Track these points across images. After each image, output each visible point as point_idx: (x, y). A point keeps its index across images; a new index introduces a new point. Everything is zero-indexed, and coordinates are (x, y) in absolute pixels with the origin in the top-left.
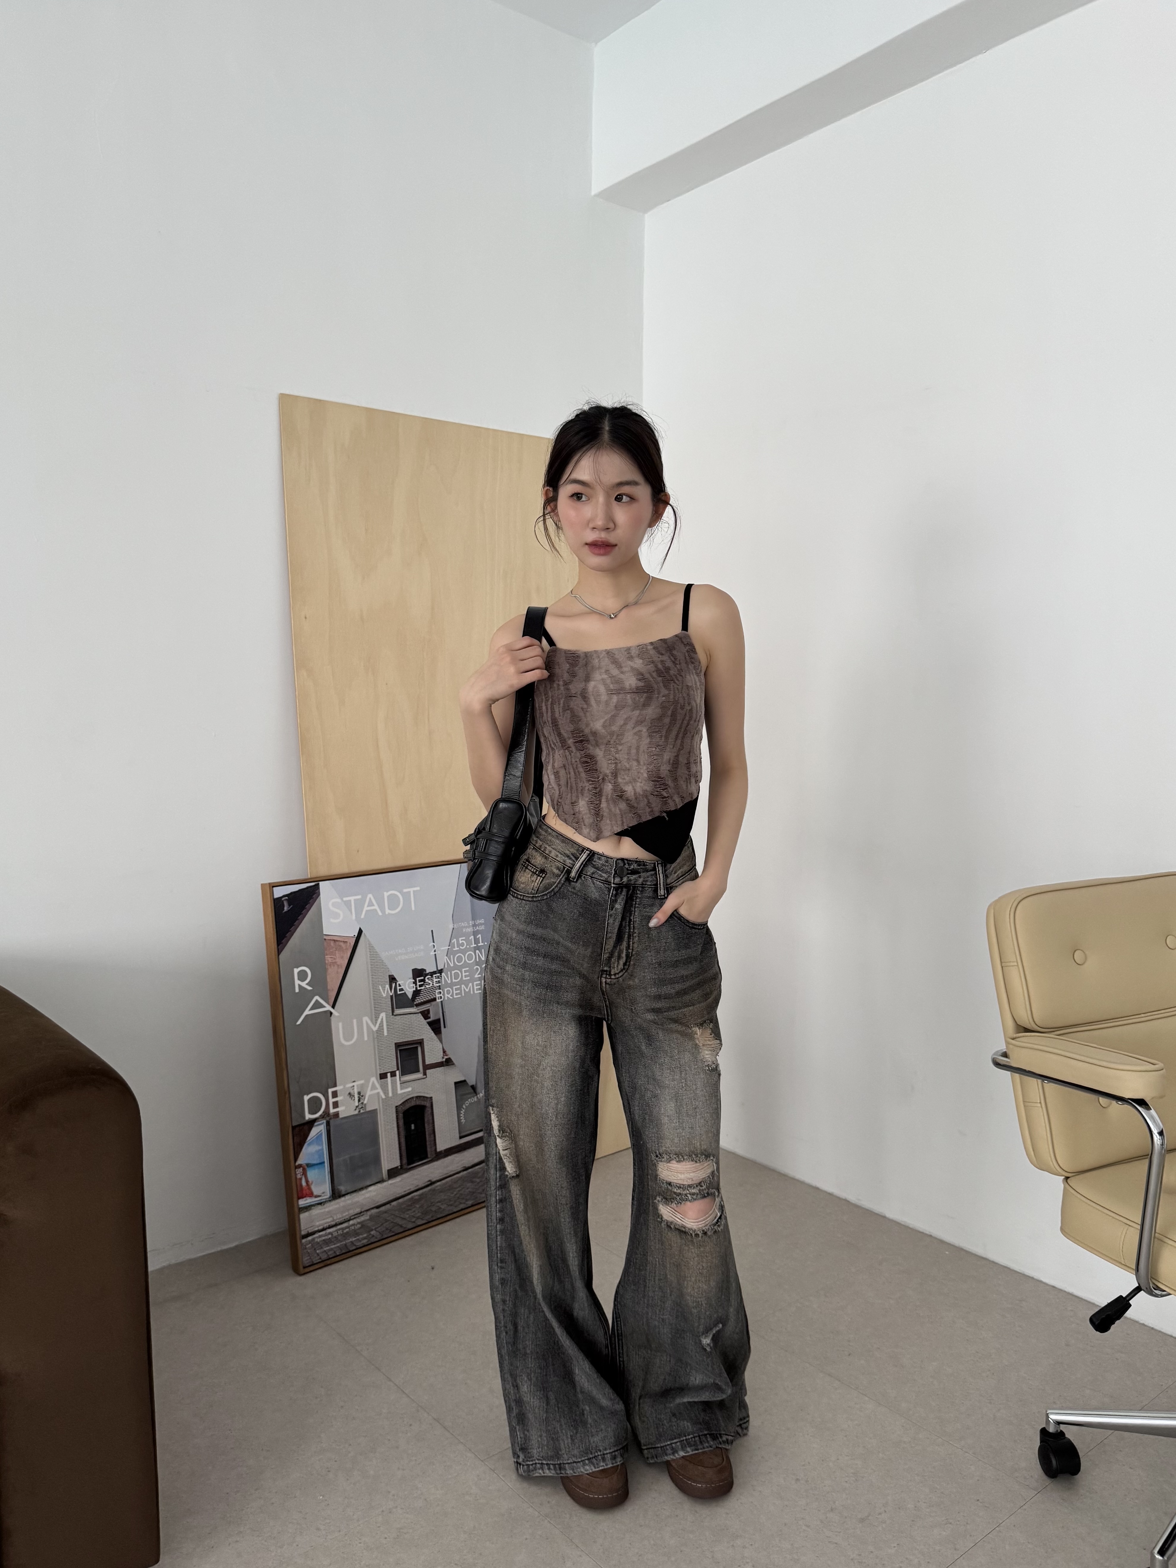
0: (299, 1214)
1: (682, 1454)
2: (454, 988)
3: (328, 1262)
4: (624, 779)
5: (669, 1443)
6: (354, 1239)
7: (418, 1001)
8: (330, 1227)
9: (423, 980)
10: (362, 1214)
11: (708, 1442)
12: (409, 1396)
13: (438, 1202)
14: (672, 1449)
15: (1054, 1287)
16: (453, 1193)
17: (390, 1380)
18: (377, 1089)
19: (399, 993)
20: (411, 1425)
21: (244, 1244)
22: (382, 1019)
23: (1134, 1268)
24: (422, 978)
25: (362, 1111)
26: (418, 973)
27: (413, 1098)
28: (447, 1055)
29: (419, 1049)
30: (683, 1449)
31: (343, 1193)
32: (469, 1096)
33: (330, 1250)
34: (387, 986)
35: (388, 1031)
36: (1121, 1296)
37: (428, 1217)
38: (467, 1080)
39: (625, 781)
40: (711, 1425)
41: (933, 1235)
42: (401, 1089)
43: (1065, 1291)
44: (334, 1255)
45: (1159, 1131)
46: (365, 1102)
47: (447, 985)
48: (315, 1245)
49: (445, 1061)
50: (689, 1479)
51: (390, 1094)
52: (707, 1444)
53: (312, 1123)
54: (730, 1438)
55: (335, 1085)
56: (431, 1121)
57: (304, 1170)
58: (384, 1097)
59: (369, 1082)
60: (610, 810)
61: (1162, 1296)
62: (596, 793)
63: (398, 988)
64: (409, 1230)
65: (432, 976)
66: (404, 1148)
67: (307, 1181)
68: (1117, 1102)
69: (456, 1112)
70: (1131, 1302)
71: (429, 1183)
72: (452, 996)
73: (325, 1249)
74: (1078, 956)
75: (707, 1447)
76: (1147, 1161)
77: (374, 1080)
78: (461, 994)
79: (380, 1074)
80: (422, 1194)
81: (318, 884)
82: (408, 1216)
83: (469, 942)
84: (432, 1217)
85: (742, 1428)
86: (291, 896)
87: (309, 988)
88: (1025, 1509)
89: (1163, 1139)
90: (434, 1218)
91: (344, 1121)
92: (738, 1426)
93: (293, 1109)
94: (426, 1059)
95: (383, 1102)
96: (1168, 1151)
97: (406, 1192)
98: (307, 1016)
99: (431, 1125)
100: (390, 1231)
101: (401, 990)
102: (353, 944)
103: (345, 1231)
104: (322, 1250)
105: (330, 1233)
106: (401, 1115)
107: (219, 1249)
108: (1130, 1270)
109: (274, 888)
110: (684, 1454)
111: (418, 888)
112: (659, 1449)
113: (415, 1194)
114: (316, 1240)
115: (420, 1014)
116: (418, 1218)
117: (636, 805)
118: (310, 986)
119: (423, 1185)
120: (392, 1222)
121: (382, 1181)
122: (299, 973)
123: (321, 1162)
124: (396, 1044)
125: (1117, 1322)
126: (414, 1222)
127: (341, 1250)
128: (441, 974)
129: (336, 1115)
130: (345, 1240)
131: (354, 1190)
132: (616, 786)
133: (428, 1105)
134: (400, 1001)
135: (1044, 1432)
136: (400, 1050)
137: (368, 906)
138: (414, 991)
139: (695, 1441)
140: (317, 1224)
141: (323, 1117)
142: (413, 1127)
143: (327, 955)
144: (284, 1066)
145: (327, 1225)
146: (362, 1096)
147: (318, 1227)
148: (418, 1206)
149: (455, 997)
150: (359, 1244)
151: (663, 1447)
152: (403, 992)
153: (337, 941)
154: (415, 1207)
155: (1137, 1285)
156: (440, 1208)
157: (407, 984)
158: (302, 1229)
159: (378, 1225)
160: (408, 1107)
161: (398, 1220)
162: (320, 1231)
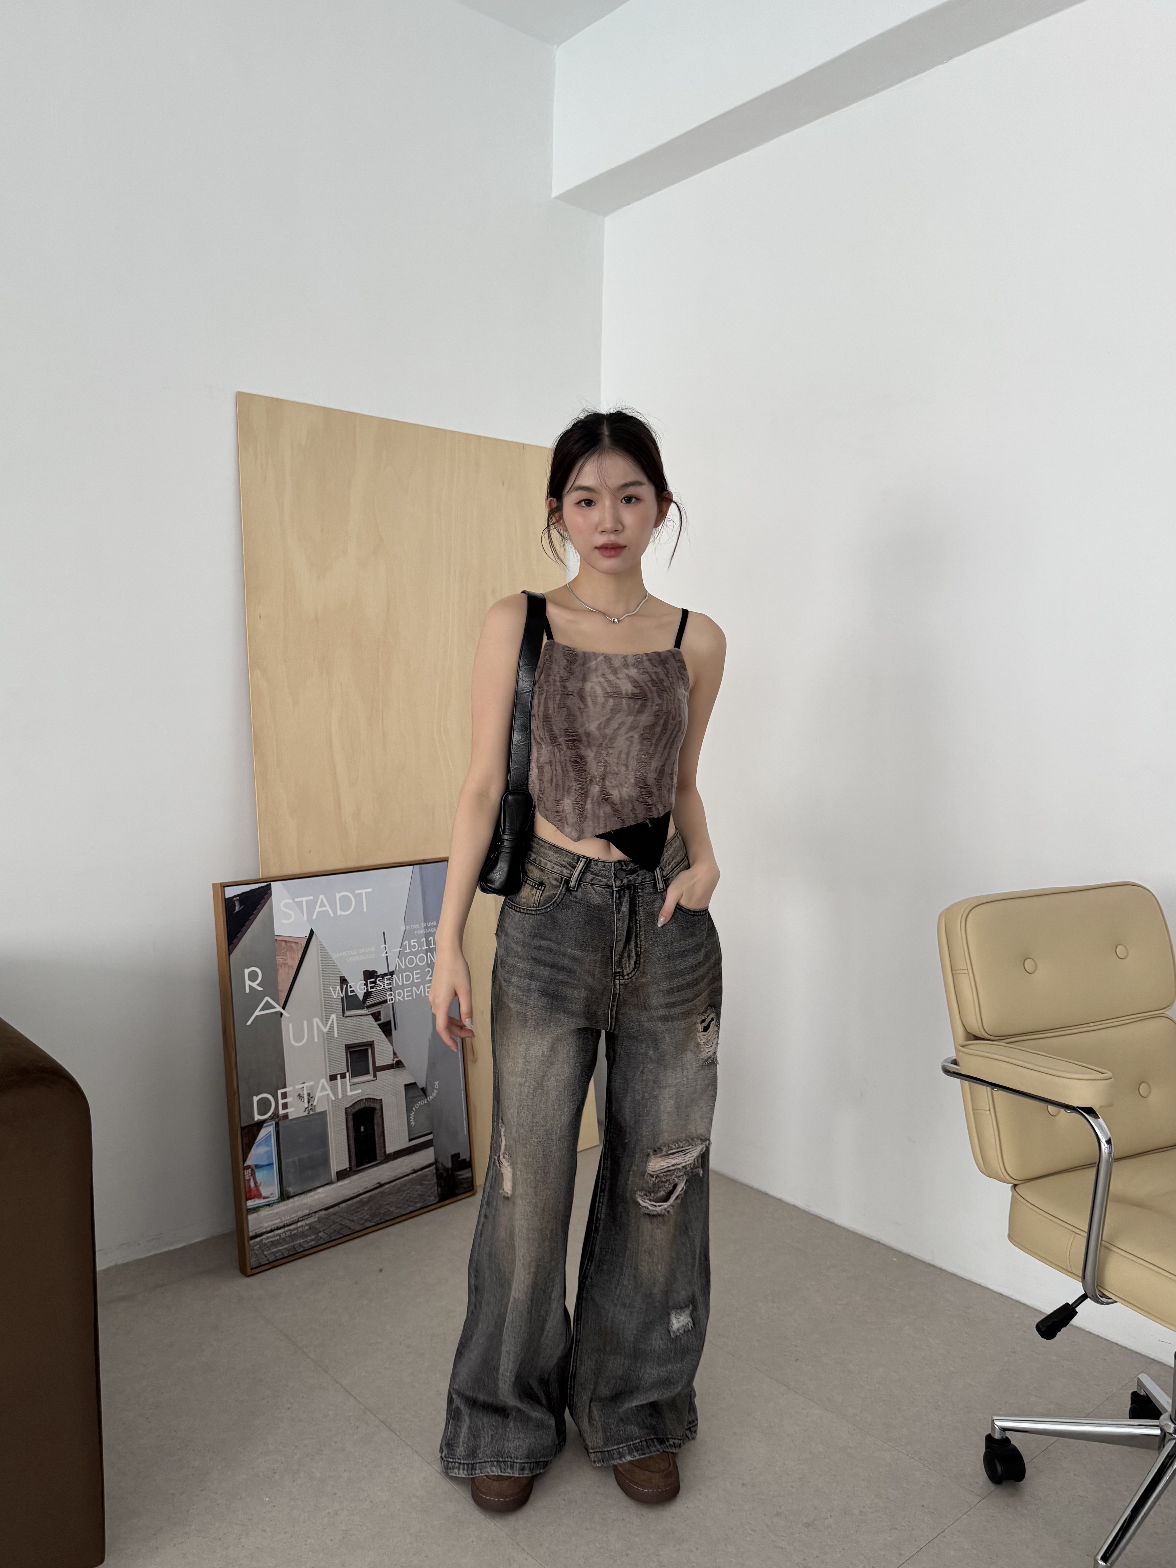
0: (247, 1215)
1: (629, 1458)
2: (405, 990)
3: (276, 1264)
4: (611, 782)
5: (616, 1447)
6: (302, 1241)
7: (369, 1002)
8: (278, 1229)
9: (375, 982)
10: (310, 1216)
11: (655, 1446)
12: (355, 1398)
13: (387, 1204)
14: (619, 1453)
15: (1001, 1294)
16: (402, 1196)
17: (337, 1382)
18: (327, 1090)
19: (350, 994)
20: (358, 1427)
21: (191, 1245)
22: (333, 1021)
23: (1081, 1276)
24: (373, 980)
25: (311, 1113)
26: (370, 975)
27: (362, 1100)
28: (397, 1057)
29: (370, 1051)
30: (630, 1453)
31: (292, 1194)
32: (419, 1099)
33: (276, 1252)
34: (338, 988)
35: (338, 1033)
36: (1067, 1304)
37: (377, 1219)
38: (417, 1083)
39: (612, 785)
40: (658, 1429)
41: (881, 1242)
42: (351, 1091)
43: (1012, 1299)
44: (281, 1257)
45: (1106, 1139)
46: (315, 1104)
47: (398, 987)
48: (263, 1247)
49: (396, 1063)
50: (636, 1484)
51: (340, 1096)
52: (654, 1449)
53: (260, 1124)
54: (677, 1441)
55: (285, 1087)
56: (381, 1123)
57: (253, 1171)
58: (333, 1099)
59: (319, 1083)
60: (594, 812)
61: (1108, 1303)
62: (582, 794)
63: (349, 989)
64: (358, 1232)
65: (383, 978)
66: (353, 1150)
67: (255, 1183)
68: (1065, 1110)
69: (405, 1114)
70: (1077, 1309)
71: (378, 1185)
72: (403, 998)
73: (273, 1250)
74: (1029, 964)
75: (655, 1451)
76: (1094, 1170)
77: (324, 1082)
78: (413, 997)
79: (330, 1076)
80: (370, 1196)
81: (270, 884)
82: (356, 1218)
83: (420, 945)
84: (381, 1219)
85: (691, 1432)
86: (243, 897)
87: (260, 989)
88: (969, 1515)
89: (1111, 1148)
90: (383, 1221)
91: (295, 1122)
92: (686, 1429)
93: (241, 1108)
94: (376, 1061)
95: (332, 1104)
96: (1115, 1159)
97: (355, 1194)
98: (257, 1016)
99: (381, 1127)
100: (339, 1232)
101: (352, 991)
102: (304, 945)
103: (293, 1233)
104: (270, 1251)
105: (277, 1235)
106: (351, 1117)
107: (166, 1250)
108: (1077, 1277)
109: (226, 888)
110: (631, 1459)
111: (370, 890)
112: (606, 1453)
113: (364, 1196)
114: (264, 1242)
115: (371, 1016)
116: (366, 1220)
117: (620, 809)
118: (260, 986)
119: (373, 1187)
120: (341, 1224)
121: (331, 1183)
122: (249, 973)
123: (271, 1162)
124: (346, 1045)
125: (1063, 1329)
126: (363, 1224)
127: (289, 1252)
128: (392, 976)
129: (286, 1116)
130: (293, 1241)
131: (302, 1191)
132: (603, 788)
133: (377, 1106)
134: (350, 1002)
135: (989, 1438)
136: (350, 1052)
137: (320, 907)
138: (365, 993)
139: (642, 1446)
140: (265, 1225)
141: (272, 1119)
142: (362, 1129)
143: (278, 956)
144: (234, 1066)
145: (276, 1226)
147: (265, 1229)
148: (366, 1208)
149: (406, 999)
150: (306, 1246)
151: (610, 1451)
152: (354, 994)
153: (289, 941)
154: (363, 1210)
155: (1084, 1292)
156: (389, 1210)
157: (358, 986)
158: (250, 1230)
159: (327, 1227)
160: (358, 1109)
161: (346, 1222)
162: (268, 1232)
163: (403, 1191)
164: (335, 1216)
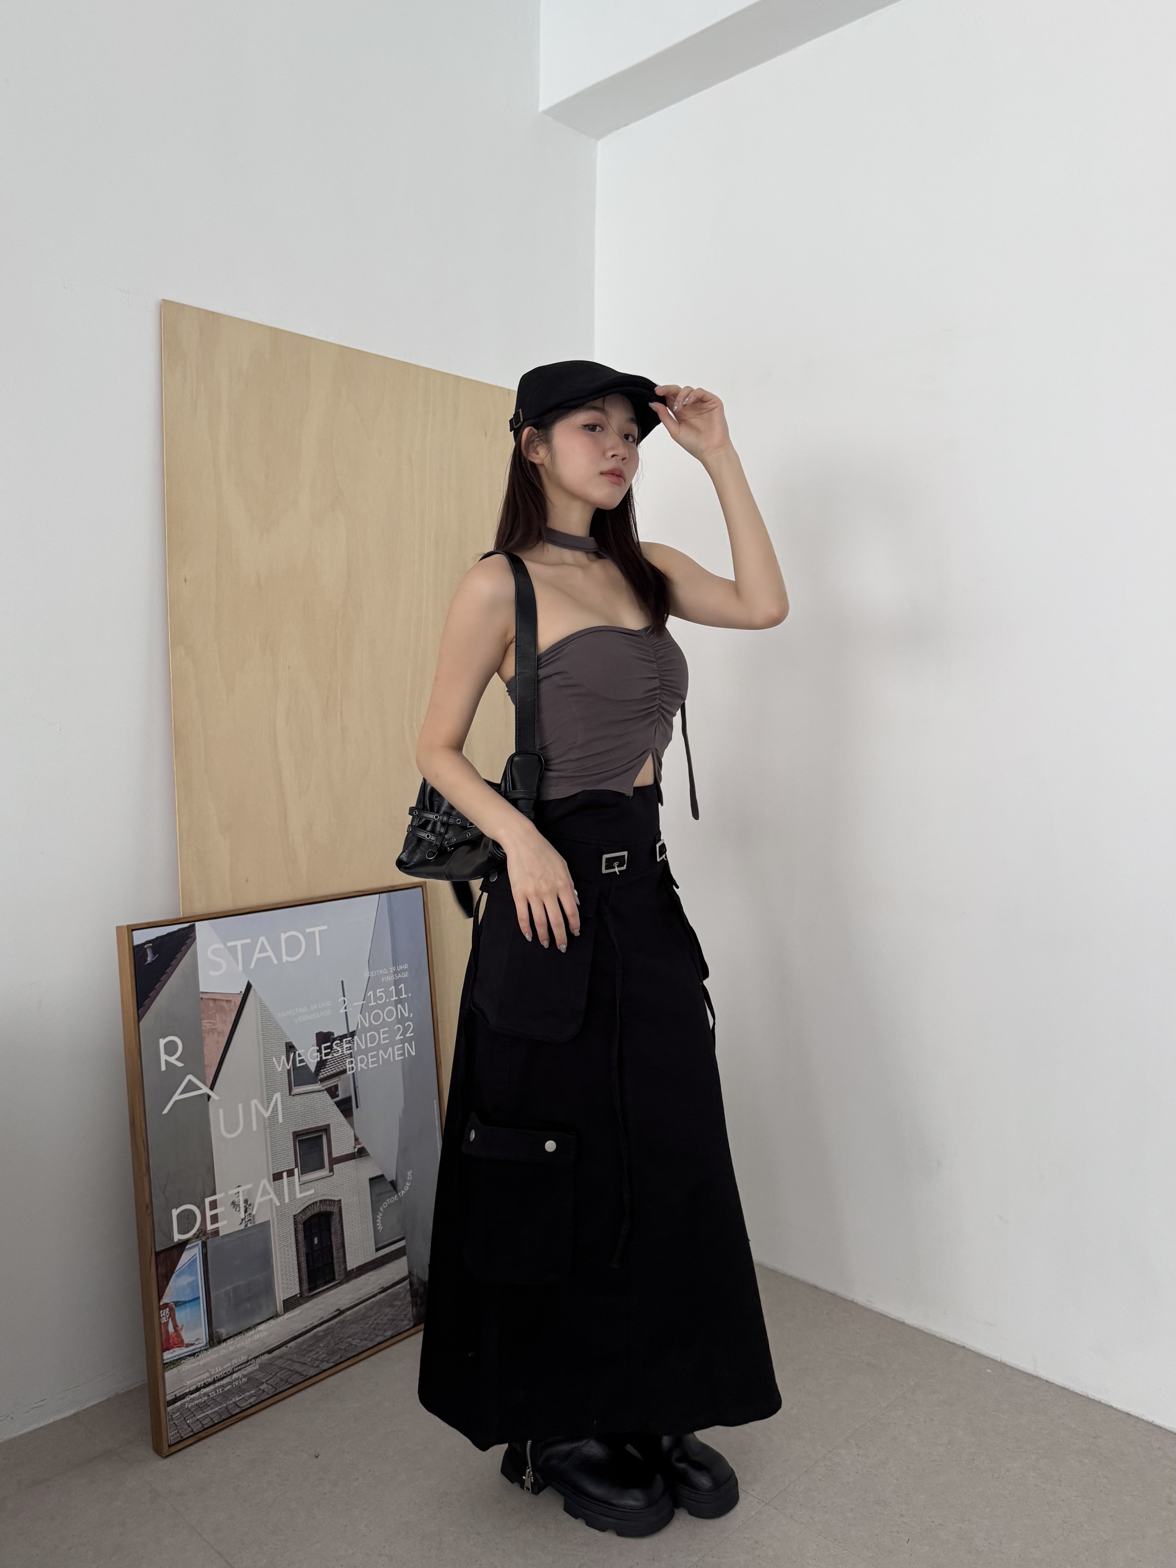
2: (369, 1055)
3: (203, 1434)
7: (323, 1074)
8: (206, 1386)
9: (331, 1047)
10: (249, 1363)
13: (349, 1337)
18: (269, 1194)
19: (298, 1065)
22: (276, 1102)
24: (329, 1044)
25: (249, 1225)
26: (324, 1038)
27: (316, 1202)
28: (359, 1144)
29: (323, 1140)
31: (224, 1337)
32: (387, 1195)
33: (204, 1418)
34: (284, 1057)
35: (283, 1118)
37: (336, 1358)
38: (386, 1176)
42: (301, 1192)
44: (211, 1423)
46: (254, 1213)
47: (361, 1052)
48: (185, 1413)
49: (358, 1151)
51: (287, 1200)
53: (182, 1245)
55: (214, 1193)
56: (339, 1232)
57: (171, 1310)
58: (278, 1204)
59: (259, 1185)
63: (298, 1059)
64: (311, 1378)
65: (341, 1041)
66: (304, 1270)
69: (371, 1217)
72: (367, 1065)
73: (198, 1417)
77: (266, 1183)
78: (378, 1063)
79: (274, 1175)
80: (328, 1328)
81: (194, 925)
82: (310, 1359)
83: (388, 994)
84: (341, 1357)
86: (158, 943)
87: (180, 1065)
90: (345, 1358)
91: (226, 1240)
93: (156, 1227)
94: (332, 1151)
95: (277, 1211)
97: (308, 1328)
98: (176, 1102)
99: (339, 1237)
100: (286, 1382)
101: (302, 1061)
102: (239, 1003)
103: (224, 1392)
104: (195, 1419)
105: (205, 1394)
106: (301, 1226)
109: (134, 932)
111: (326, 925)
113: (318, 1331)
114: (187, 1406)
115: (325, 1092)
116: (322, 1361)
118: (181, 1062)
120: (291, 1368)
121: (276, 1316)
122: (166, 1045)
123: (194, 1297)
124: (294, 1133)
126: (317, 1367)
127: (221, 1416)
128: (353, 1038)
129: (216, 1232)
131: (239, 1331)
133: (335, 1210)
136: (299, 1141)
137: (259, 952)
138: (318, 1063)
140: (188, 1383)
141: (198, 1237)
142: (316, 1241)
143: (204, 1019)
144: (147, 1172)
145: (202, 1383)
146: (250, 1205)
147: (190, 1388)
148: (322, 1345)
149: (371, 1066)
150: (244, 1405)
152: (304, 1064)
153: (219, 1000)
154: (320, 1347)
156: (351, 1344)
157: (309, 1055)
158: (168, 1392)
159: (271, 1376)
160: (310, 1215)
161: (297, 1367)
162: (191, 1393)
163: (370, 1317)
164: (281, 1360)
